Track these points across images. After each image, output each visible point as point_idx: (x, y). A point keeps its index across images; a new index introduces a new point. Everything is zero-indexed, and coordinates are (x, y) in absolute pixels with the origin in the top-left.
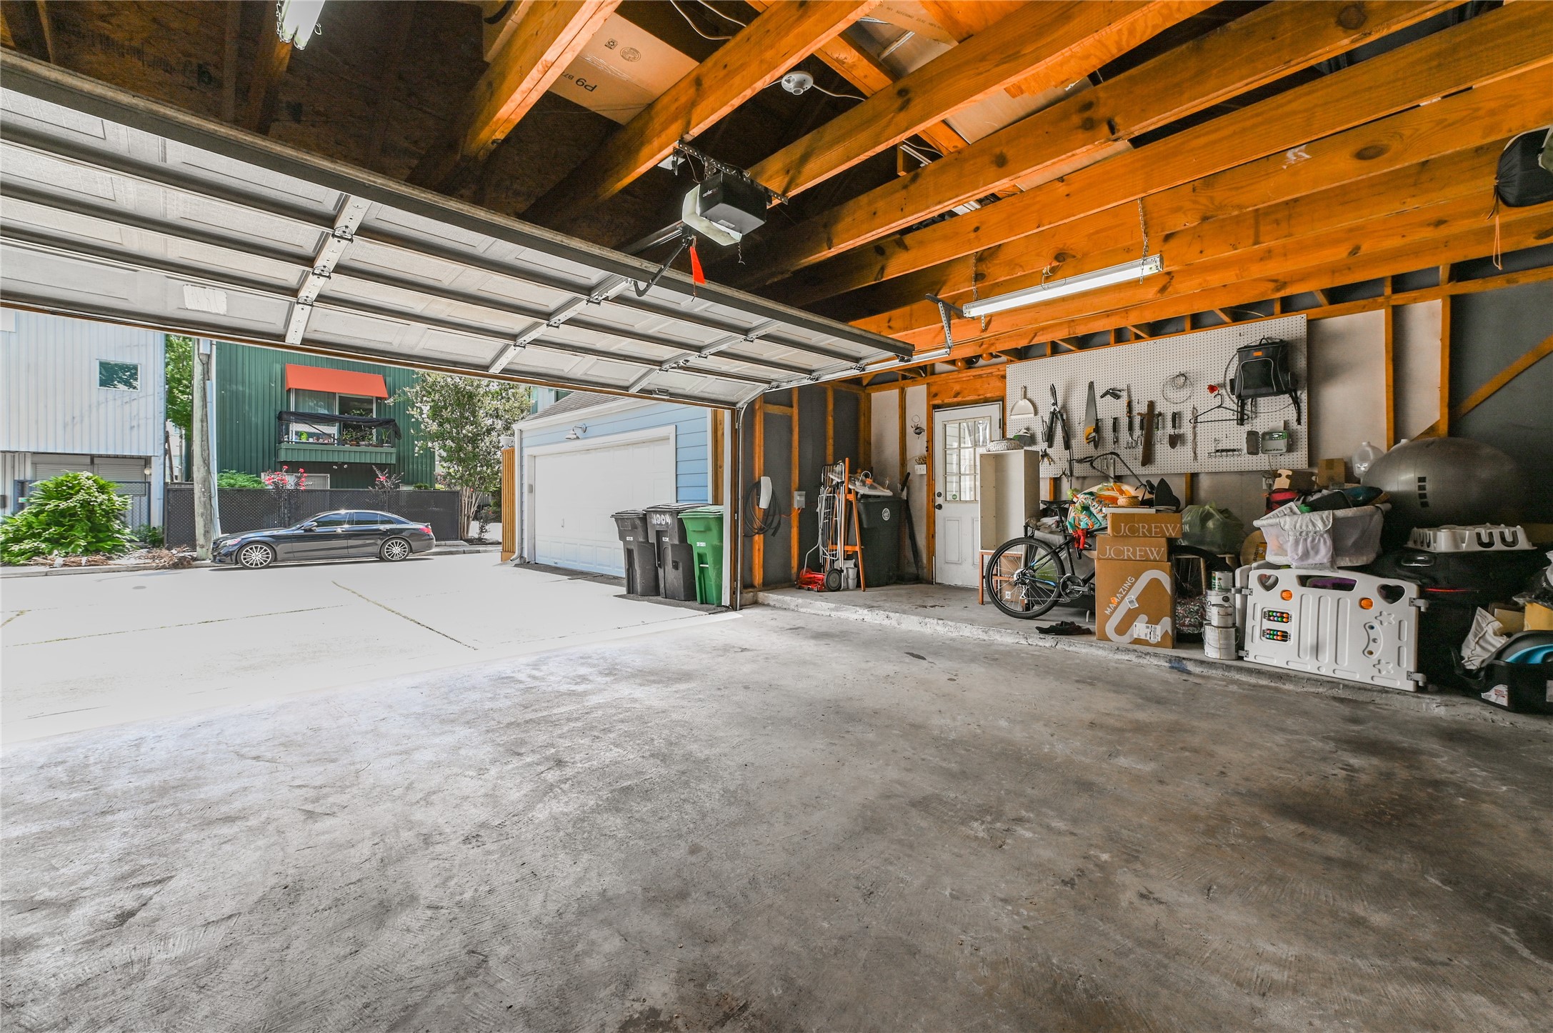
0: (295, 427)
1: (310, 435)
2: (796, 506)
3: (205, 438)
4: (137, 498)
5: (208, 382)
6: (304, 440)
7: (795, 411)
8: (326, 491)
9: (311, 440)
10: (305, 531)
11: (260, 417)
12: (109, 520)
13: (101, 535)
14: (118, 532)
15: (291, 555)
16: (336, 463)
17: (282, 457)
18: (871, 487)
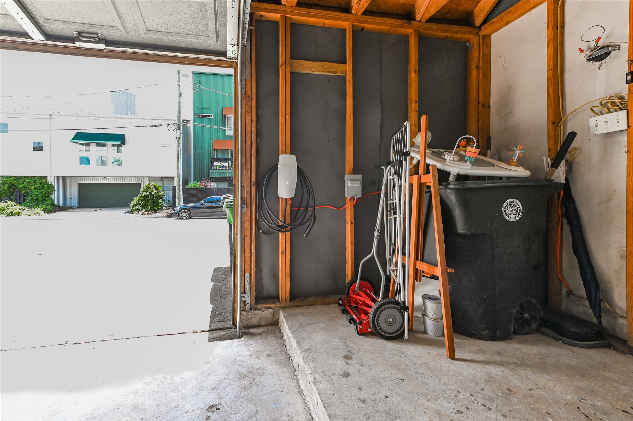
0: (216, 164)
1: (220, 166)
2: (348, 195)
3: (178, 169)
4: (167, 192)
5: (179, 148)
6: (218, 169)
7: (349, 67)
8: (226, 188)
9: (220, 168)
10: (201, 204)
11: (205, 161)
12: (158, 199)
13: (155, 204)
14: (161, 203)
15: (196, 214)
16: (228, 177)
17: (212, 175)
18: (476, 163)
